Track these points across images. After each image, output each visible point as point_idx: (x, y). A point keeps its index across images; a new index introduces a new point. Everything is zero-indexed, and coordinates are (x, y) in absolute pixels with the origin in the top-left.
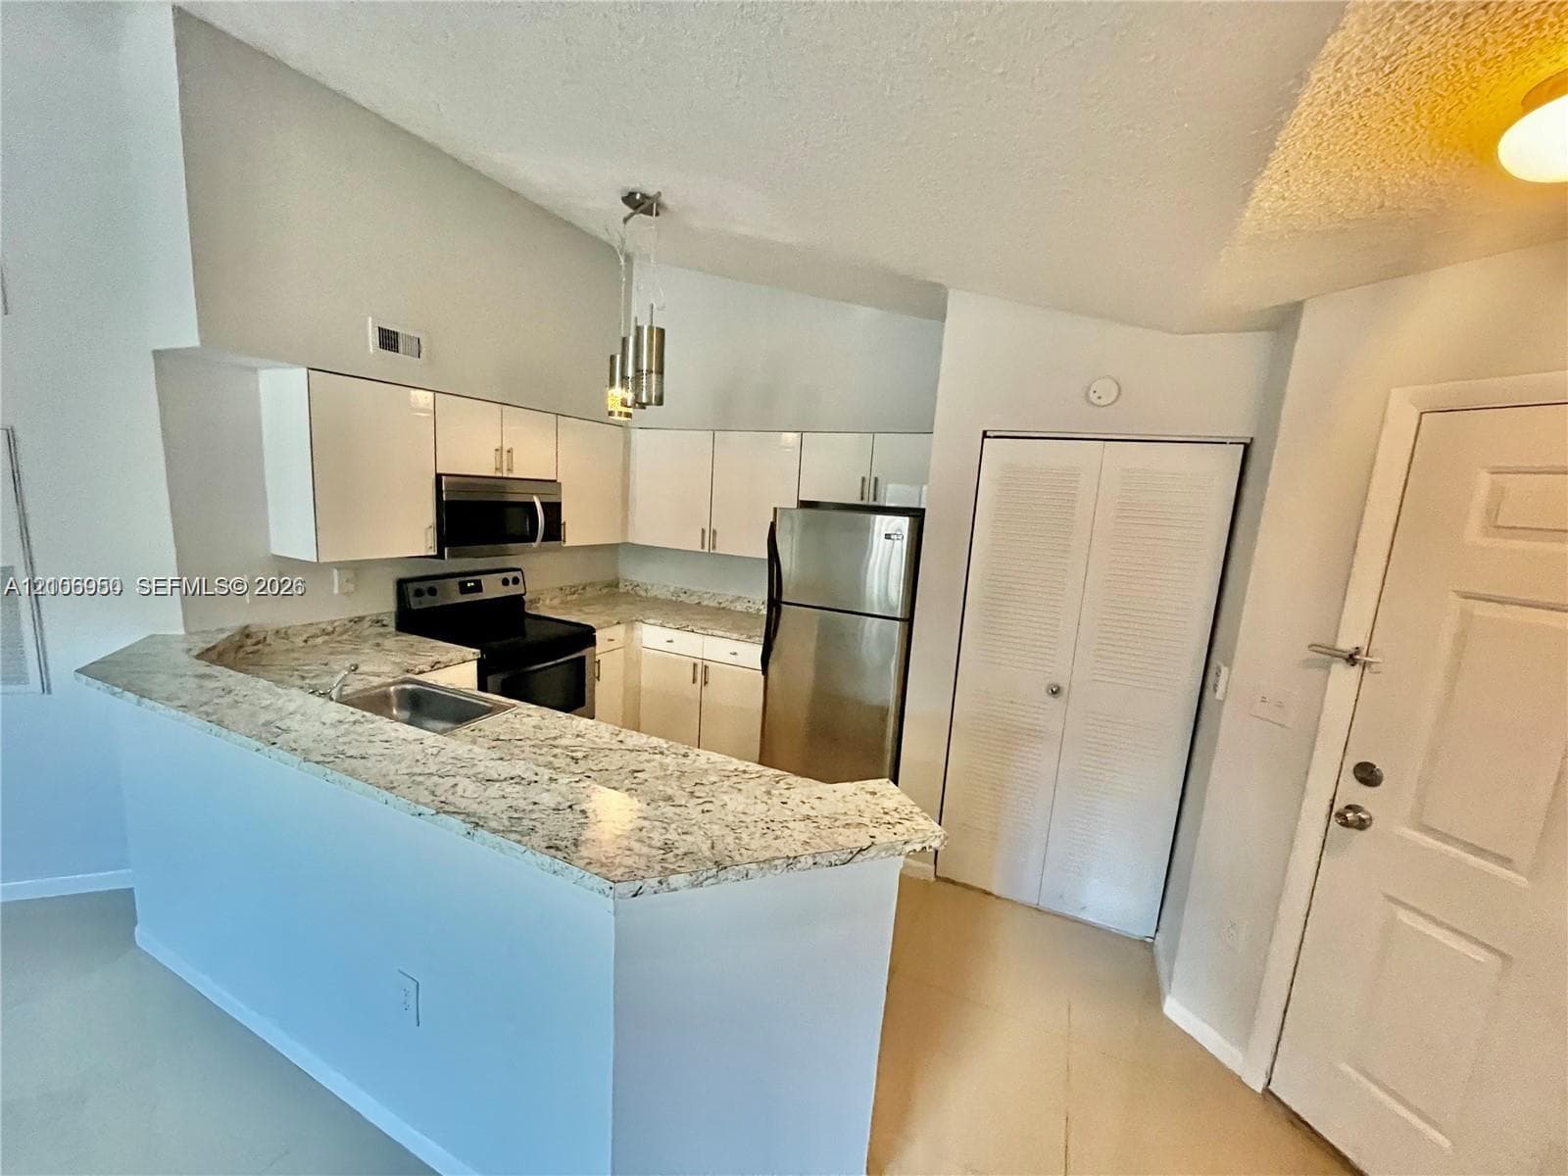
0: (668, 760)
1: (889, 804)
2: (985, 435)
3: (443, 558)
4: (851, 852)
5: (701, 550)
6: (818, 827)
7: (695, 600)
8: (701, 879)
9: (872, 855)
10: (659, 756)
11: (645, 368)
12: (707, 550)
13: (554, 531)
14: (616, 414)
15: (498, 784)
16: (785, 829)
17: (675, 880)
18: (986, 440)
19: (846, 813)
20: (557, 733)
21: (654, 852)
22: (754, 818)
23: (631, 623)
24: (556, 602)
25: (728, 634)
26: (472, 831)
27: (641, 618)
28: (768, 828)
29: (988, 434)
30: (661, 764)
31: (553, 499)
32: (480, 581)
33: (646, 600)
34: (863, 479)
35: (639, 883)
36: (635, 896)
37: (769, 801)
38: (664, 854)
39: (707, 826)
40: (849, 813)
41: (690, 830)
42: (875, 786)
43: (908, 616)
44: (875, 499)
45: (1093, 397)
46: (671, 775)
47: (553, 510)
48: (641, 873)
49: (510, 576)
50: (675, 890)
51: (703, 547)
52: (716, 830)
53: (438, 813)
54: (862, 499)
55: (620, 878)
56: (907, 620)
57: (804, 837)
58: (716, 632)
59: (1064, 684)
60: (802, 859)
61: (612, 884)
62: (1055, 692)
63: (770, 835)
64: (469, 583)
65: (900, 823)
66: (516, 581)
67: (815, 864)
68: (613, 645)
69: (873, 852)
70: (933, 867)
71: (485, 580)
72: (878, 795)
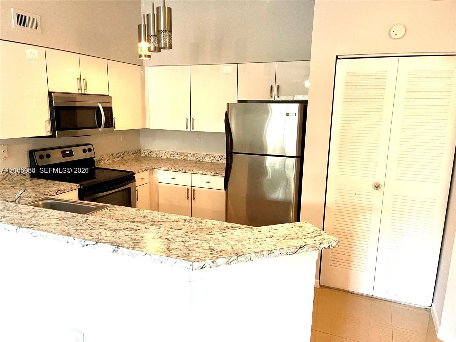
0: (193, 224)
1: (310, 231)
2: (337, 58)
3: (55, 137)
4: (296, 248)
5: (187, 130)
6: (279, 240)
7: (183, 157)
8: (230, 261)
9: (306, 250)
10: (188, 223)
11: (162, 29)
12: (189, 130)
13: (110, 122)
14: (143, 56)
15: (121, 231)
16: (263, 241)
17: (219, 261)
18: (338, 60)
19: (290, 234)
20: (134, 216)
21: (206, 251)
22: (248, 238)
23: (152, 170)
24: (110, 161)
25: (205, 173)
26: (117, 249)
27: (157, 167)
28: (255, 241)
29: (339, 57)
30: (191, 227)
31: (108, 105)
32: (72, 150)
33: (156, 159)
34: (272, 87)
35: (203, 263)
36: (202, 268)
37: (252, 231)
38: (211, 252)
39: (227, 241)
40: (291, 234)
41: (220, 243)
42: (300, 224)
43: (300, 155)
44: (278, 97)
45: (393, 35)
46: (196, 230)
47: (109, 110)
48: (203, 259)
49: (87, 147)
50: (219, 266)
51: (187, 128)
52: (232, 243)
53: (97, 243)
54: (271, 97)
55: (194, 261)
56: (300, 157)
57: (274, 243)
58: (198, 172)
59: (382, 183)
60: (275, 251)
61: (191, 263)
62: (377, 187)
63: (257, 244)
64: (67, 151)
65: (316, 237)
66: (90, 150)
67: (280, 254)
68: (144, 182)
69: (306, 248)
70: (319, 281)
71: (74, 150)
72: (303, 227)
